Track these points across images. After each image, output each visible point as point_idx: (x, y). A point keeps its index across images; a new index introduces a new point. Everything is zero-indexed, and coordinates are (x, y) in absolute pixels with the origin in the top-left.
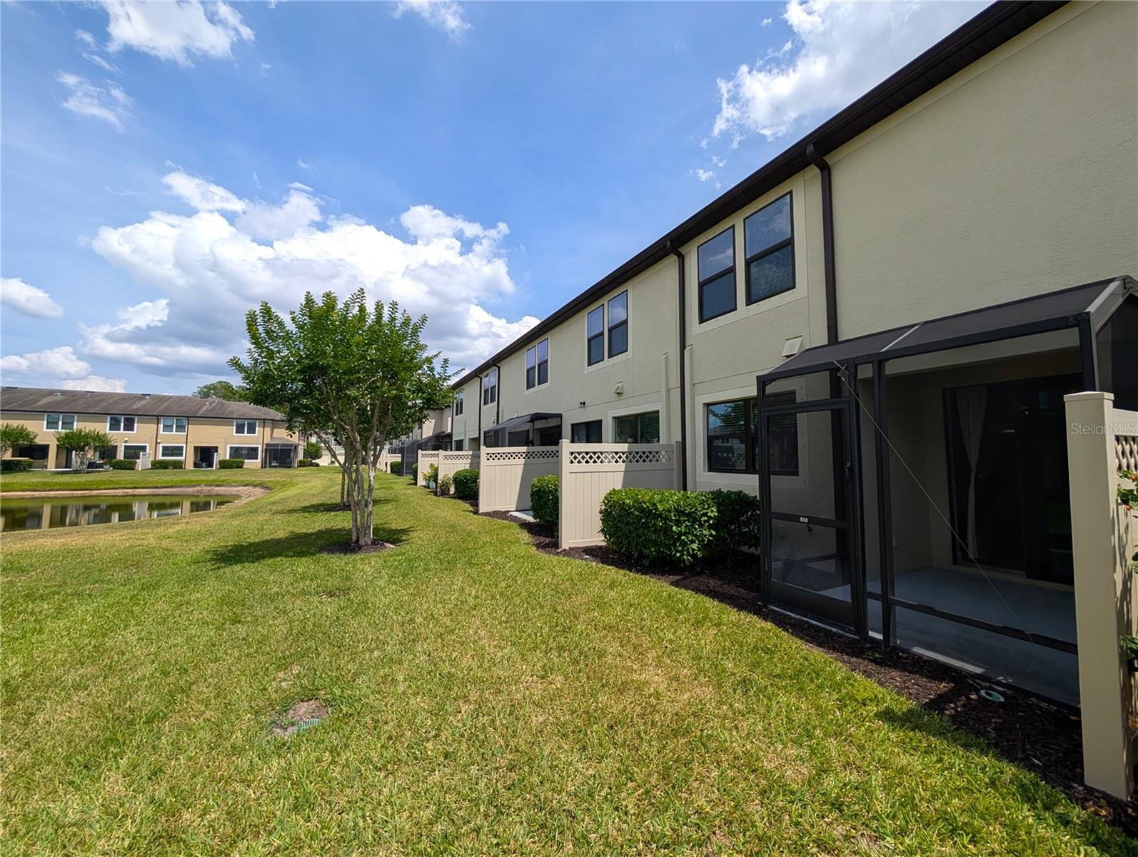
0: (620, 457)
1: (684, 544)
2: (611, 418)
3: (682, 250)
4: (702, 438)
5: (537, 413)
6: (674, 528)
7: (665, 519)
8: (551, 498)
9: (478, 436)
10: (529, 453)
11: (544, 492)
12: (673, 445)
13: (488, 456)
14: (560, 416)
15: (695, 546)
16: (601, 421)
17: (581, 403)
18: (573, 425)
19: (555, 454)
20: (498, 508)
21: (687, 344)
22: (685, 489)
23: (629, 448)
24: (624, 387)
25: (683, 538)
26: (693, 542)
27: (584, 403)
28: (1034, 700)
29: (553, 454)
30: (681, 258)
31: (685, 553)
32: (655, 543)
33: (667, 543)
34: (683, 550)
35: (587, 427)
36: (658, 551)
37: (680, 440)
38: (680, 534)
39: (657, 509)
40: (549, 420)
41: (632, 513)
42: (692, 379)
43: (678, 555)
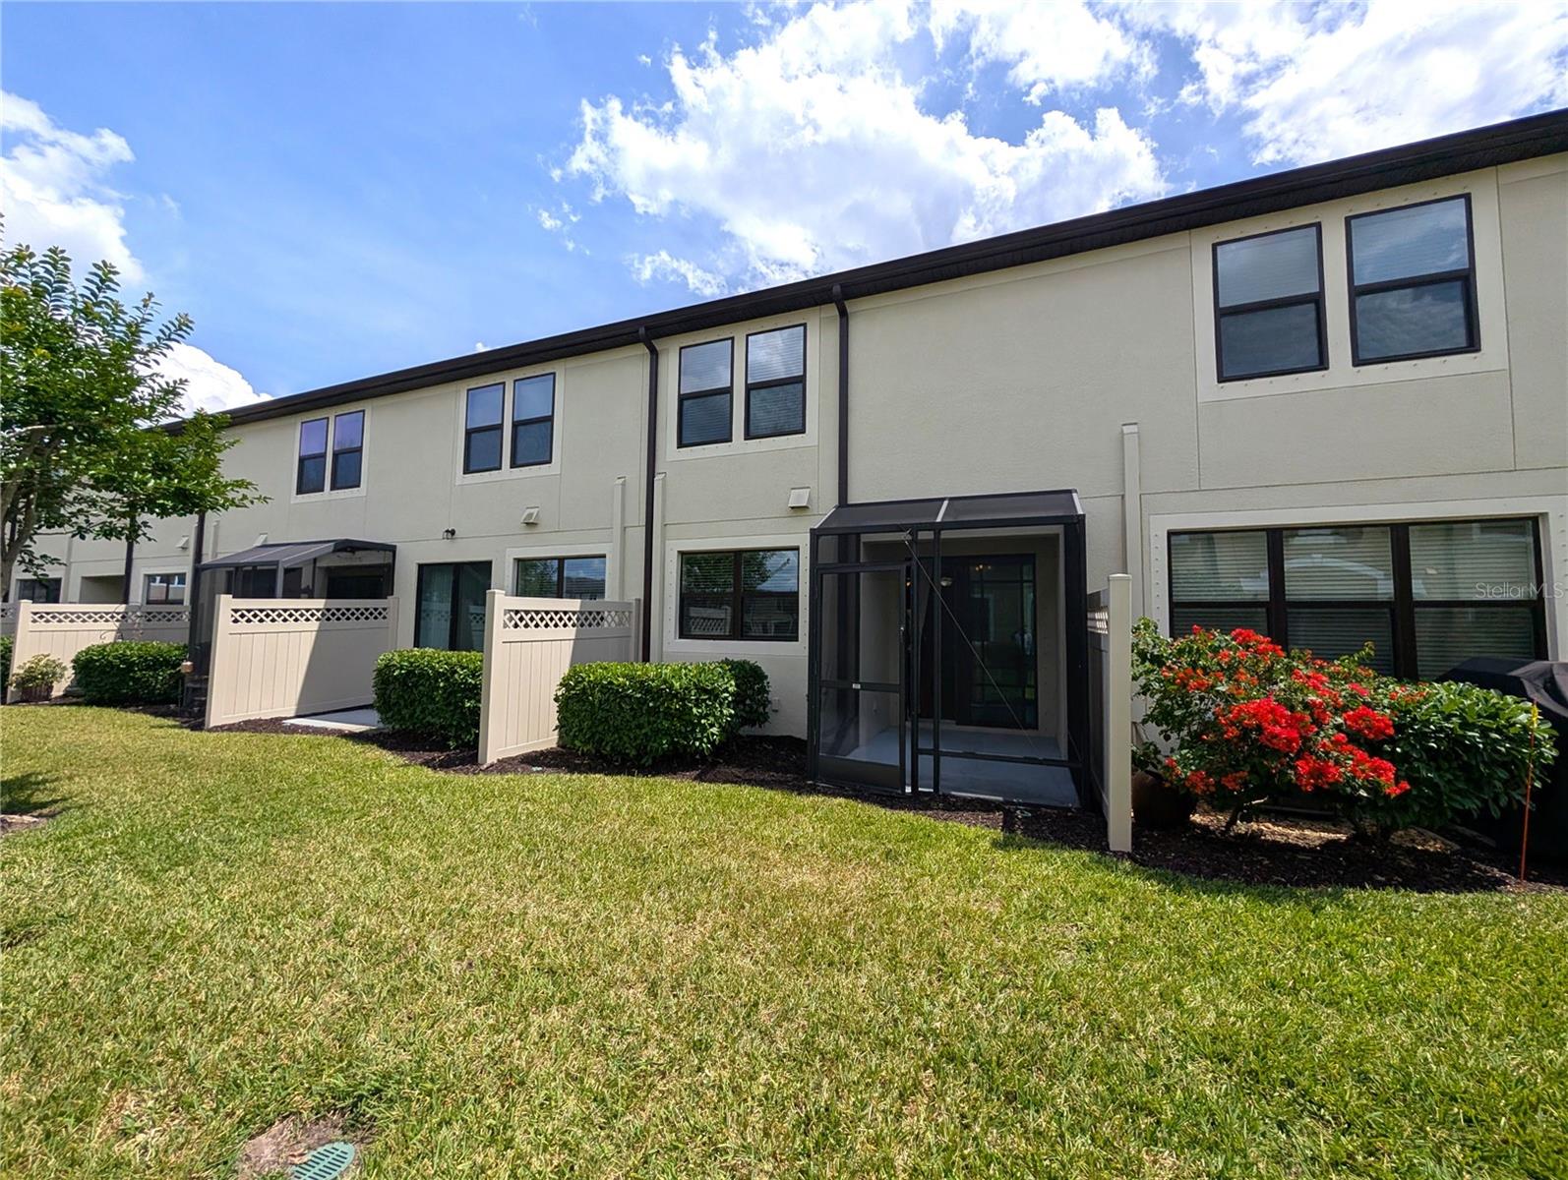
0: (570, 619)
1: (704, 729)
2: (512, 561)
3: (658, 344)
4: (674, 595)
5: (347, 540)
6: (694, 710)
7: (683, 700)
8: (442, 685)
9: (122, 573)
10: (328, 610)
11: (423, 675)
12: (630, 604)
13: (237, 615)
14: (392, 549)
15: (714, 730)
16: (489, 563)
17: (447, 531)
18: (421, 567)
19: (380, 614)
20: (254, 715)
21: (658, 469)
22: (646, 658)
23: (581, 606)
24: (541, 515)
25: (703, 721)
26: (712, 726)
27: (453, 532)
28: (1043, 809)
29: (376, 614)
30: (654, 354)
31: (705, 740)
32: (667, 733)
33: (683, 730)
34: (703, 737)
35: (455, 572)
36: (672, 743)
37: (641, 596)
38: (702, 716)
39: (671, 687)
40: (359, 554)
41: (630, 697)
42: (663, 517)
43: (697, 744)
